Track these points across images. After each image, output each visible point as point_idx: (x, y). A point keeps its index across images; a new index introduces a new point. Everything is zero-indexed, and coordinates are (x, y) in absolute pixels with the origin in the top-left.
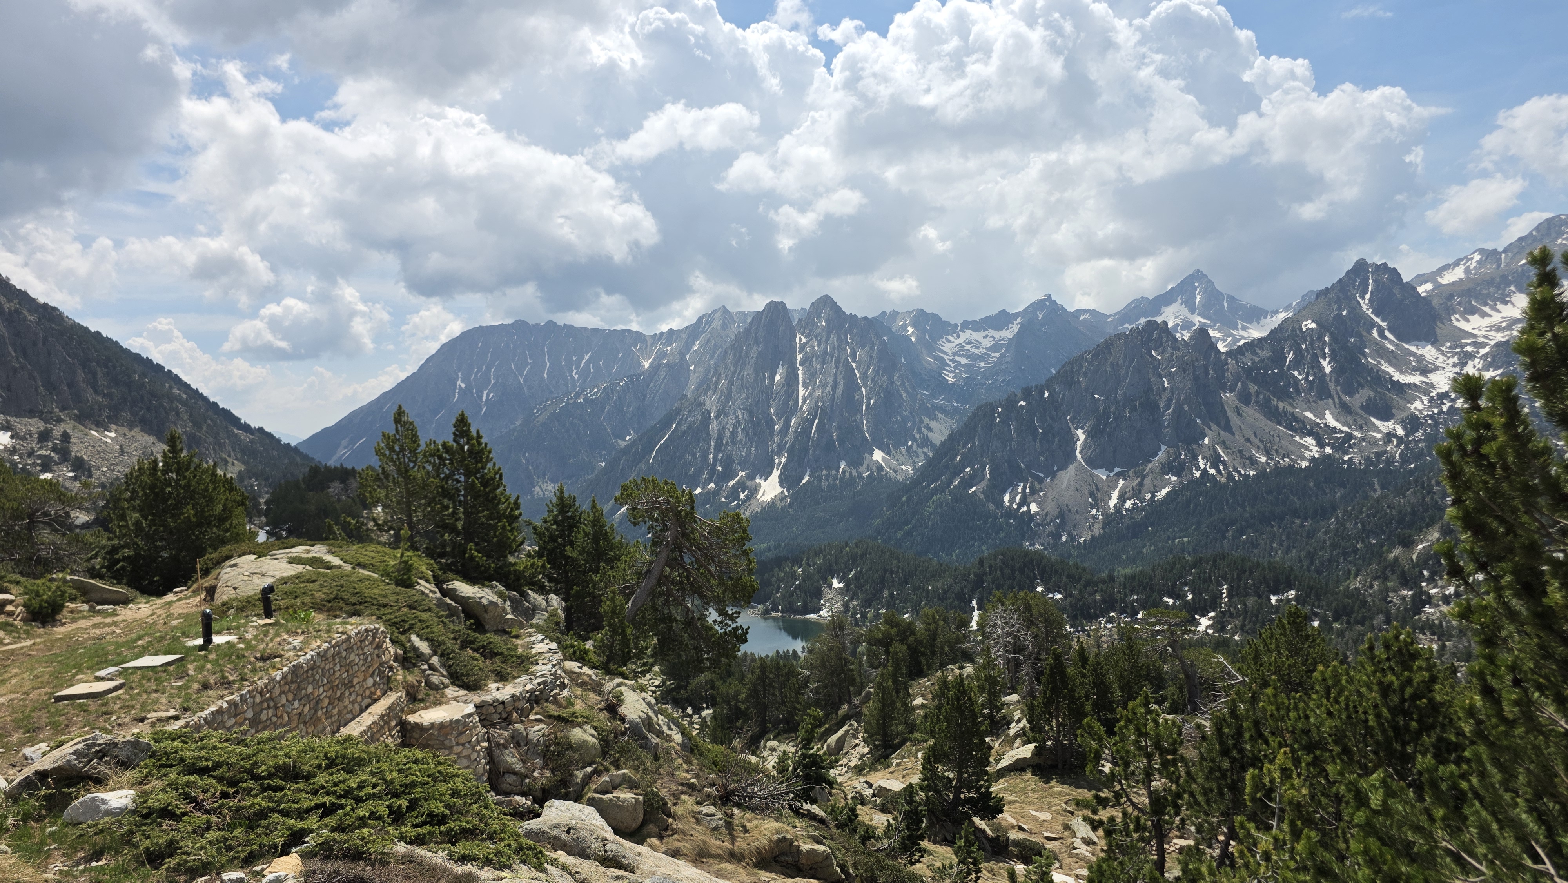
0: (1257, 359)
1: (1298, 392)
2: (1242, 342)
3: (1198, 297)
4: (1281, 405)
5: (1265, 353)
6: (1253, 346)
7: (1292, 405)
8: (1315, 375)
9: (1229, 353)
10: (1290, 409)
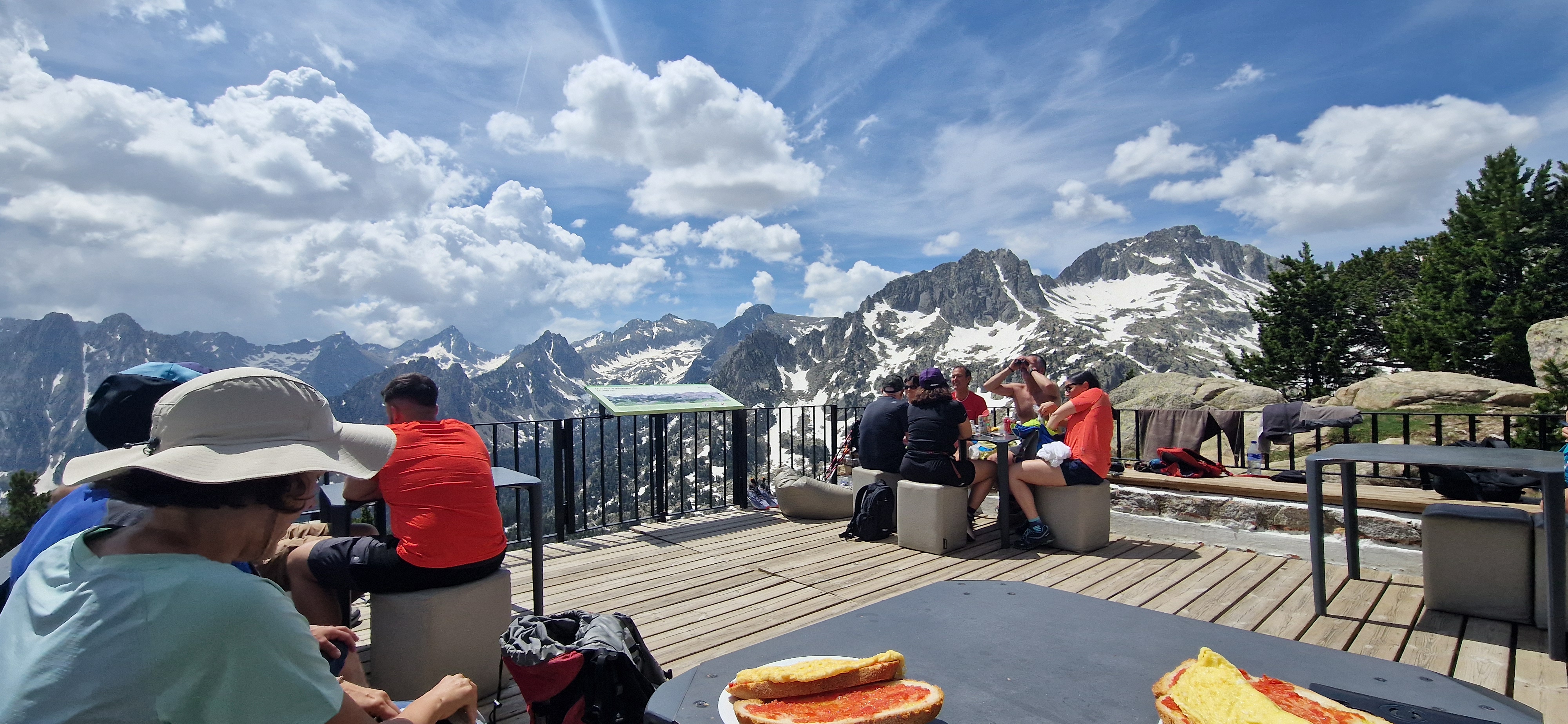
0: (490, 384)
1: (515, 405)
2: (480, 373)
3: (452, 343)
4: (505, 412)
5: (495, 381)
6: (487, 376)
7: (510, 411)
8: (523, 394)
9: (474, 379)
10: (509, 414)
